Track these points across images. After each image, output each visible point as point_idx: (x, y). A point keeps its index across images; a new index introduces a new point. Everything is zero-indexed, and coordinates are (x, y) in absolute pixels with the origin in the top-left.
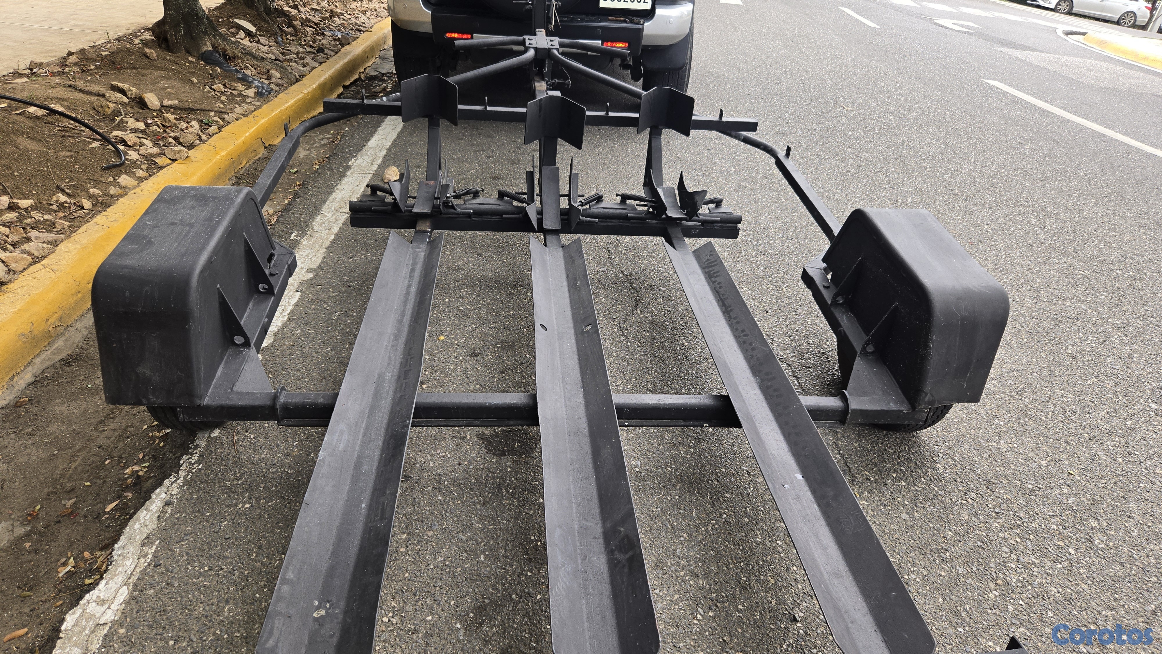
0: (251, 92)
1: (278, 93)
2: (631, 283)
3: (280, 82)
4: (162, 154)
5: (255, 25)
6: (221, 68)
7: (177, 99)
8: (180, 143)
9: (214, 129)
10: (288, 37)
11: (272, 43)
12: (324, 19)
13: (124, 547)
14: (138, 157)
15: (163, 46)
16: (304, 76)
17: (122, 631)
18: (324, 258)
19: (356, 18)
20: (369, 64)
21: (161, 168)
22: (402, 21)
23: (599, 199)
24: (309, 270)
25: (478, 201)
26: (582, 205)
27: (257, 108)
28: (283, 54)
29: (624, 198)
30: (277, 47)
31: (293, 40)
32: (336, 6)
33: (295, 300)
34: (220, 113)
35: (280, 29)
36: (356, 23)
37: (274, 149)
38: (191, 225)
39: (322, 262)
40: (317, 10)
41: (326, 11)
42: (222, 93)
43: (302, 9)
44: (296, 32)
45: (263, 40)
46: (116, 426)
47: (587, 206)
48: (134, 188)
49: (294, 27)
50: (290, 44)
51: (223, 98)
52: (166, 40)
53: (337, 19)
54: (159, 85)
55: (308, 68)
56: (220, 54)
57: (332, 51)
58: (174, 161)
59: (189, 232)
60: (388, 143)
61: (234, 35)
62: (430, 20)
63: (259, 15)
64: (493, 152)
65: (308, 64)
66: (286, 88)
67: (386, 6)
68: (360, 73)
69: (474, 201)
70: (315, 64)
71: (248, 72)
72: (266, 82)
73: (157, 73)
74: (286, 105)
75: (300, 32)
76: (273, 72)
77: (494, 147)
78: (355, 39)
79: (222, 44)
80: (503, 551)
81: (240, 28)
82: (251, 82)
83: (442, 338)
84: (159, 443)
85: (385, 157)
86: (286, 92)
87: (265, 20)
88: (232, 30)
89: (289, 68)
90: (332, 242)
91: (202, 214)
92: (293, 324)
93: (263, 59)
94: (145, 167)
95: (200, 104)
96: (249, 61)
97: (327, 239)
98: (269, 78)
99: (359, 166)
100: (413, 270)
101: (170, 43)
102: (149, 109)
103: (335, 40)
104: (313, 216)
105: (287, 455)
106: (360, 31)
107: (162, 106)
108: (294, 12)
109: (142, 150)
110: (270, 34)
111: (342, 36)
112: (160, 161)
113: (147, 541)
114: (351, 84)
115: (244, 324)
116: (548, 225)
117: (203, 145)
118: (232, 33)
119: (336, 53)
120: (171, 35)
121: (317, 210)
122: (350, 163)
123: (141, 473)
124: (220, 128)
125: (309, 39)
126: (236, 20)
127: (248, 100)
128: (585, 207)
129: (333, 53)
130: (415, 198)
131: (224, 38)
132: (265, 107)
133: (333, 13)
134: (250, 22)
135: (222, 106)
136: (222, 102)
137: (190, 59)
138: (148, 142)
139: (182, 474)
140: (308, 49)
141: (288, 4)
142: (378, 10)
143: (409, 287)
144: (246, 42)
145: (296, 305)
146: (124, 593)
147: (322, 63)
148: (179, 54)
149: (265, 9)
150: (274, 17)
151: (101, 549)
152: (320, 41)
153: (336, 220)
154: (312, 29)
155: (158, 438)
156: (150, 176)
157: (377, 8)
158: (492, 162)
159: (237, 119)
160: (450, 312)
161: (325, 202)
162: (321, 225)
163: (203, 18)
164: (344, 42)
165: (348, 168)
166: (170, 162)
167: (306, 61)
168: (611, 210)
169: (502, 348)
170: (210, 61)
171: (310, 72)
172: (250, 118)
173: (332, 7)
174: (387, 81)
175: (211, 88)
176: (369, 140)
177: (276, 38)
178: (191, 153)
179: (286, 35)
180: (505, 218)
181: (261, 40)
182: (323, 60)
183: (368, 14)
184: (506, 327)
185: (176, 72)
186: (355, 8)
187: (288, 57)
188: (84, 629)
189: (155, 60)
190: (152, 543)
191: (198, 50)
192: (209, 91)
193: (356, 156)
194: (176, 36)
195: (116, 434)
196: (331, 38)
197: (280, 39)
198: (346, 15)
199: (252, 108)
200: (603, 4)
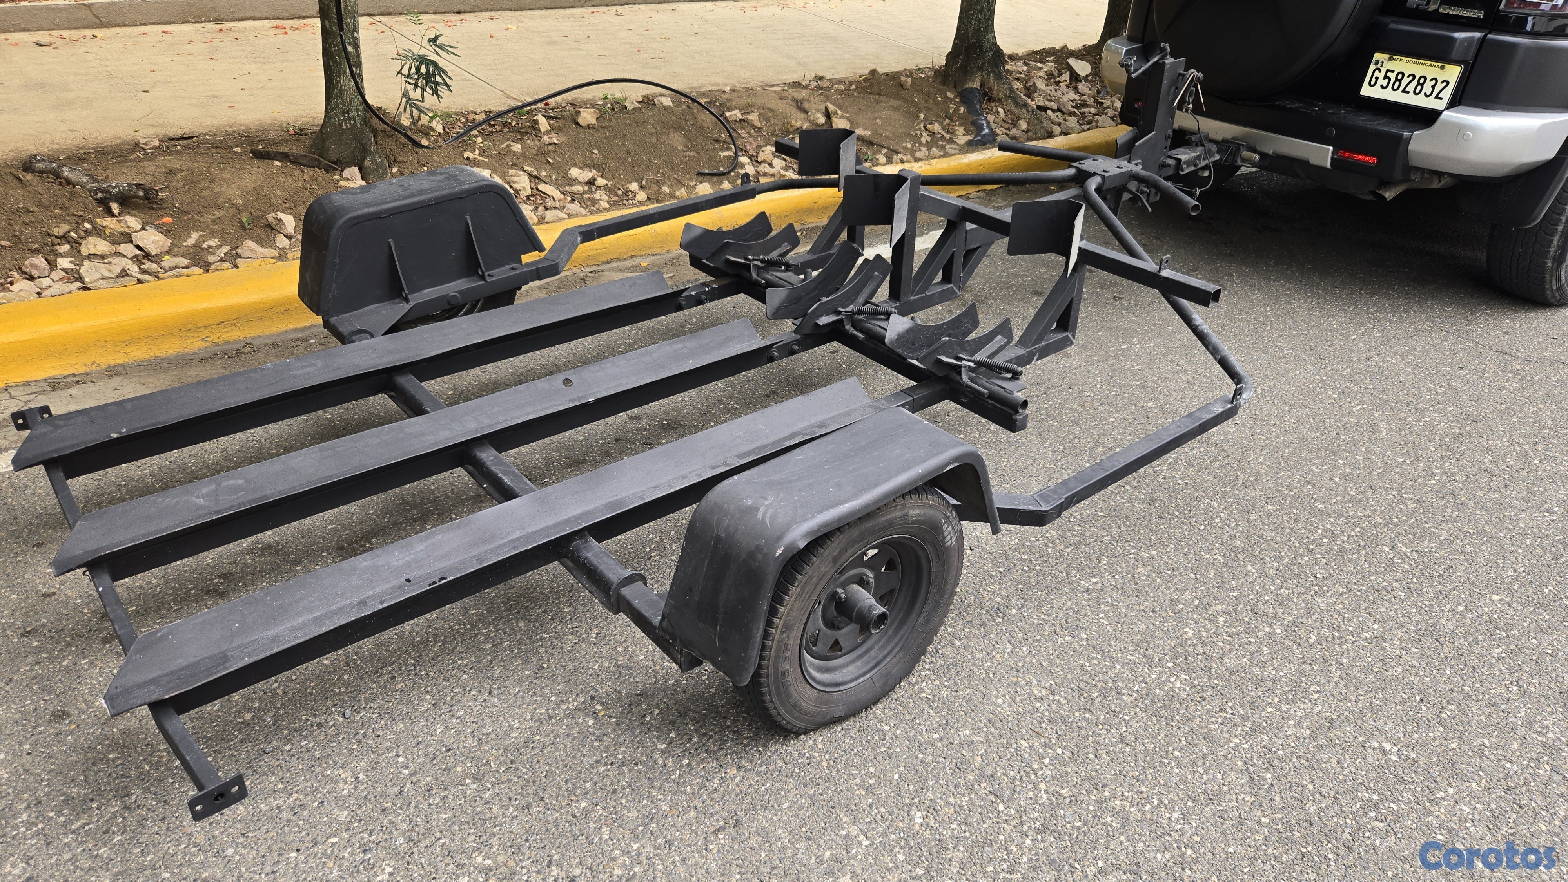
200: (1366, 91)
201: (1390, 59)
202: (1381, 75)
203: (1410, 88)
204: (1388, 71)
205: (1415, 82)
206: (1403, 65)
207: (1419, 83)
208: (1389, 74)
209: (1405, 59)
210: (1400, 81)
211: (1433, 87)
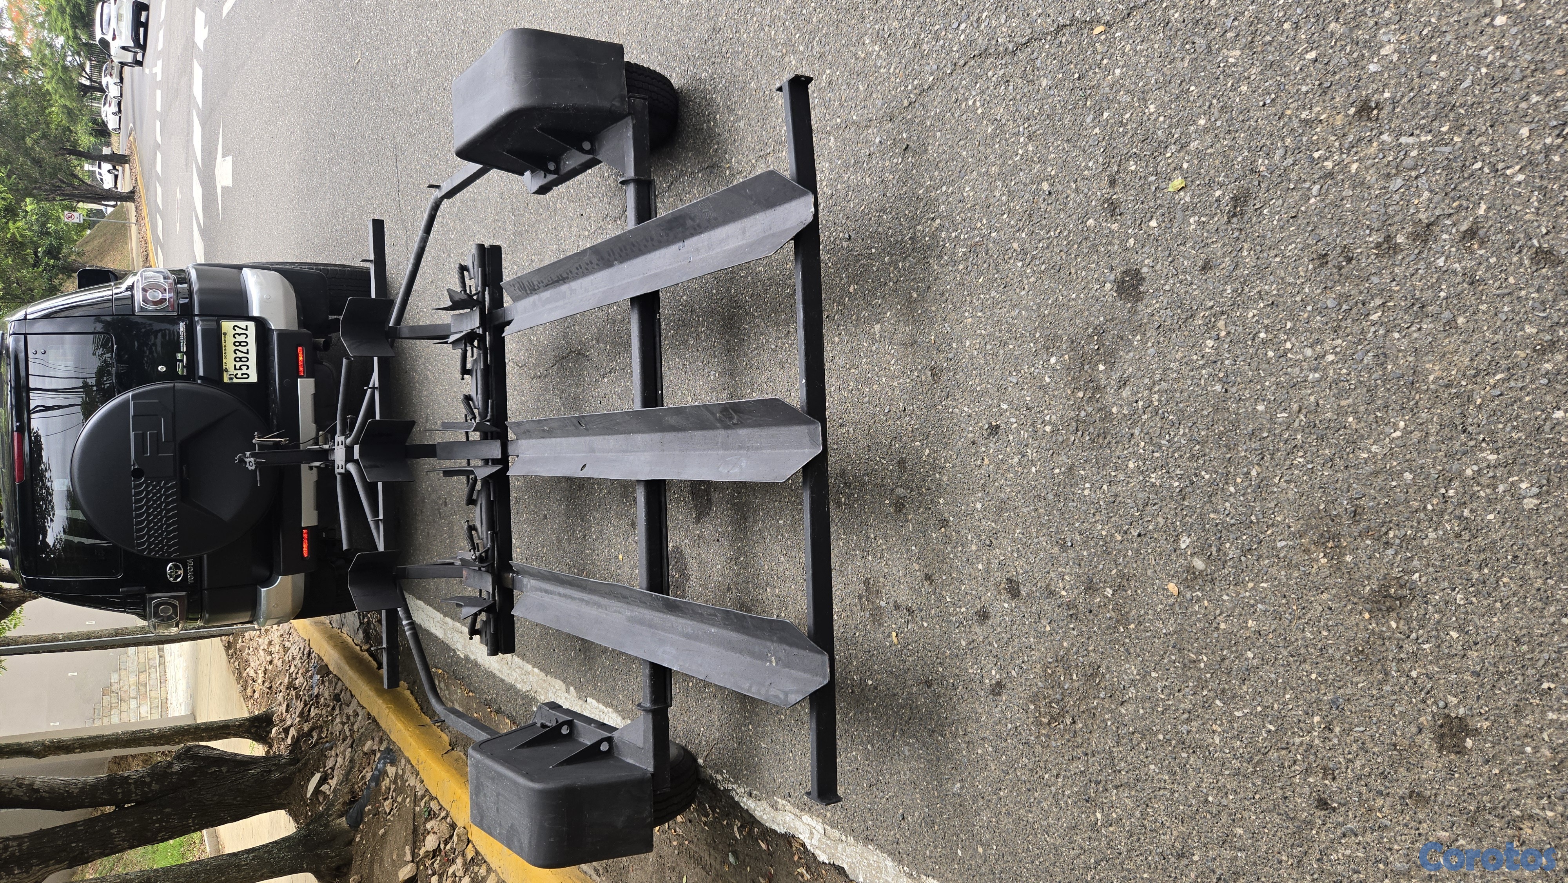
0: (391, 770)
1: (390, 741)
2: (563, 358)
3: (377, 739)
4: (463, 855)
5: (313, 774)
6: (366, 806)
7: (404, 847)
8: (451, 837)
9: (434, 805)
10: (323, 735)
11: (333, 753)
12: (298, 697)
13: (779, 825)
14: (467, 877)
15: (345, 870)
16: (369, 714)
17: (828, 814)
18: (556, 678)
19: (294, 659)
20: (350, 640)
21: (477, 853)
22: (293, 609)
23: (468, 398)
24: (568, 691)
25: (478, 525)
26: (475, 418)
27: (408, 761)
28: (344, 740)
29: (465, 371)
30: (336, 747)
31: (328, 730)
32: (280, 684)
33: (594, 702)
34: (416, 801)
35: (315, 745)
36: (301, 658)
37: (454, 740)
38: (498, 794)
39: (560, 678)
40: (288, 706)
41: (288, 695)
42: (394, 801)
43: (289, 723)
44: (317, 727)
45: (330, 763)
46: (707, 854)
47: (476, 411)
48: (497, 875)
49: (311, 730)
50: (331, 733)
51: (399, 799)
52: (338, 868)
53: (297, 682)
54: (390, 868)
55: (359, 710)
56: (350, 808)
57: (336, 684)
58: (469, 841)
59: (503, 795)
60: (438, 616)
61: (326, 796)
62: (290, 576)
63: (300, 771)
64: (440, 498)
65: (354, 711)
66: (384, 732)
67: (275, 627)
68: (361, 650)
69: (479, 530)
70: (354, 703)
71: (369, 776)
72: (378, 755)
73: (377, 872)
74: (404, 731)
75: (316, 723)
76: (366, 749)
77: (434, 496)
78: (320, 659)
79: (337, 807)
80: (776, 503)
81: (317, 791)
82: (379, 771)
83: (620, 557)
84: (718, 813)
85: (453, 619)
86: (388, 732)
87: (306, 764)
88: (321, 799)
89: (361, 731)
90: (541, 670)
91: (490, 788)
92: (615, 702)
93: (352, 761)
94: (476, 869)
95: (408, 823)
96: (355, 775)
97: (538, 676)
98: (374, 752)
99: (464, 647)
100: (546, 591)
101: (341, 863)
102: (416, 875)
103: (323, 682)
104: (517, 692)
105: (715, 697)
106: (309, 654)
107: (413, 861)
108: (293, 732)
109: (460, 873)
110: (322, 756)
111: (317, 674)
112: (470, 853)
113: (774, 806)
114: (375, 660)
115: (590, 741)
116: (497, 454)
117: (452, 814)
118: (324, 799)
119: (339, 679)
120: (331, 862)
121: (511, 688)
122: (462, 656)
123: (739, 825)
124: (433, 798)
125: (324, 712)
126: (308, 795)
127: (400, 772)
128: (477, 415)
129: (340, 683)
130: (481, 591)
131: (331, 805)
132: (407, 754)
133: (291, 686)
134: (309, 780)
135: (408, 800)
136: (404, 800)
137: (357, 839)
138: (451, 871)
139: (730, 786)
140: (337, 712)
141: (283, 739)
142: (282, 632)
143: (560, 595)
144: (333, 782)
145: (598, 701)
146: (806, 818)
147: (352, 695)
148: (353, 853)
149: (291, 765)
150: (300, 753)
151: (791, 847)
152: (326, 699)
153: (520, 667)
154: (312, 709)
155: (713, 815)
156: (485, 862)
157: (279, 634)
158: (451, 500)
159: (422, 782)
160: (598, 549)
161: (502, 681)
162: (525, 683)
163: (309, 829)
164: (324, 671)
165: (467, 658)
166: (470, 845)
167: (351, 713)
168: (479, 386)
169: (626, 497)
170: (359, 819)
171: (364, 708)
172: (420, 768)
173: (282, 688)
174: (368, 618)
175: (390, 813)
176: (436, 637)
177: (327, 749)
178: (460, 824)
179: (322, 738)
180: (494, 497)
181: (331, 766)
182: (348, 694)
183: (287, 644)
184: (609, 493)
185: (374, 853)
186: (281, 660)
187: (348, 734)
188: (827, 844)
189: (361, 876)
190: (776, 802)
191: (347, 832)
192: (393, 815)
193: (454, 650)
194: (332, 857)
195: (712, 852)
196: (322, 687)
197: (327, 744)
198: (291, 671)
199: (408, 767)
200: (253, 379)
201: (227, 371)
202: (239, 372)
203: (244, 349)
204: (235, 369)
205: (240, 348)
206: (229, 362)
207: (240, 345)
208: (238, 367)
209: (224, 361)
210: (240, 358)
211: (239, 335)
